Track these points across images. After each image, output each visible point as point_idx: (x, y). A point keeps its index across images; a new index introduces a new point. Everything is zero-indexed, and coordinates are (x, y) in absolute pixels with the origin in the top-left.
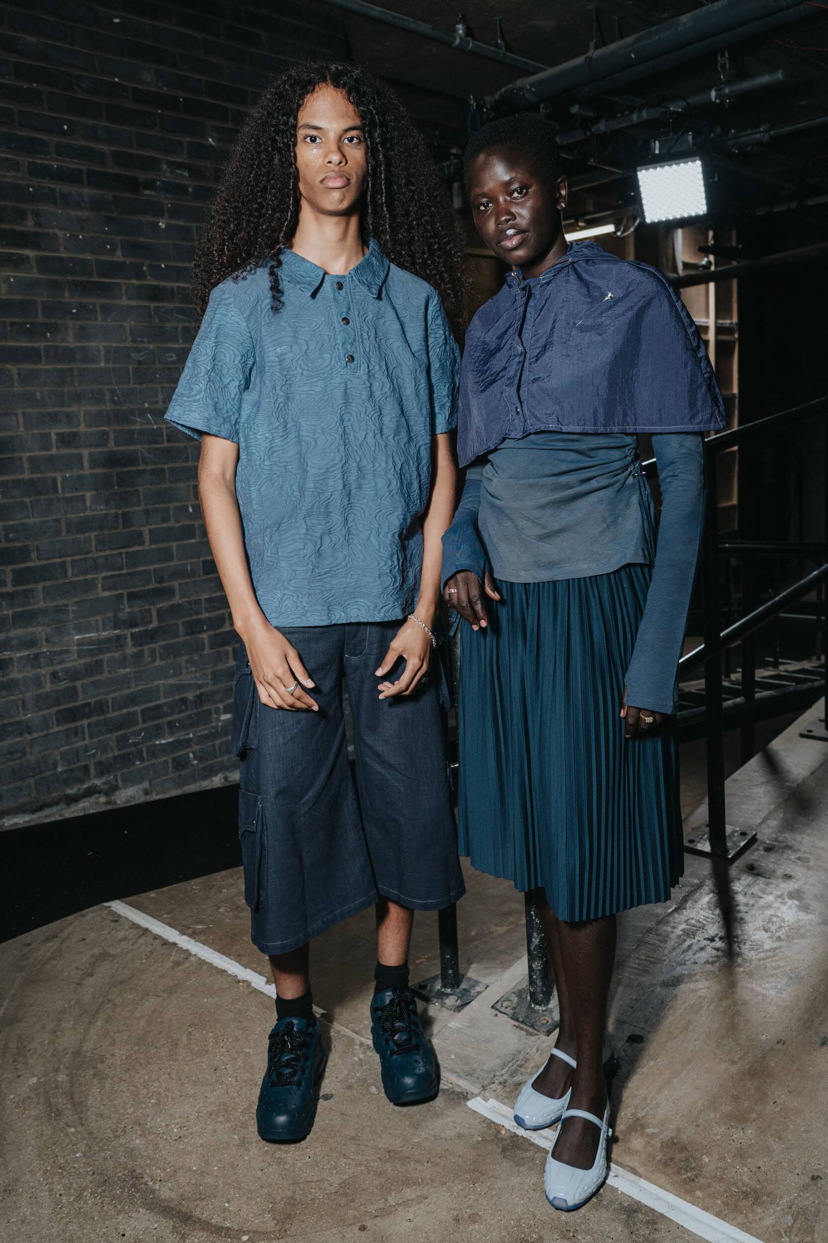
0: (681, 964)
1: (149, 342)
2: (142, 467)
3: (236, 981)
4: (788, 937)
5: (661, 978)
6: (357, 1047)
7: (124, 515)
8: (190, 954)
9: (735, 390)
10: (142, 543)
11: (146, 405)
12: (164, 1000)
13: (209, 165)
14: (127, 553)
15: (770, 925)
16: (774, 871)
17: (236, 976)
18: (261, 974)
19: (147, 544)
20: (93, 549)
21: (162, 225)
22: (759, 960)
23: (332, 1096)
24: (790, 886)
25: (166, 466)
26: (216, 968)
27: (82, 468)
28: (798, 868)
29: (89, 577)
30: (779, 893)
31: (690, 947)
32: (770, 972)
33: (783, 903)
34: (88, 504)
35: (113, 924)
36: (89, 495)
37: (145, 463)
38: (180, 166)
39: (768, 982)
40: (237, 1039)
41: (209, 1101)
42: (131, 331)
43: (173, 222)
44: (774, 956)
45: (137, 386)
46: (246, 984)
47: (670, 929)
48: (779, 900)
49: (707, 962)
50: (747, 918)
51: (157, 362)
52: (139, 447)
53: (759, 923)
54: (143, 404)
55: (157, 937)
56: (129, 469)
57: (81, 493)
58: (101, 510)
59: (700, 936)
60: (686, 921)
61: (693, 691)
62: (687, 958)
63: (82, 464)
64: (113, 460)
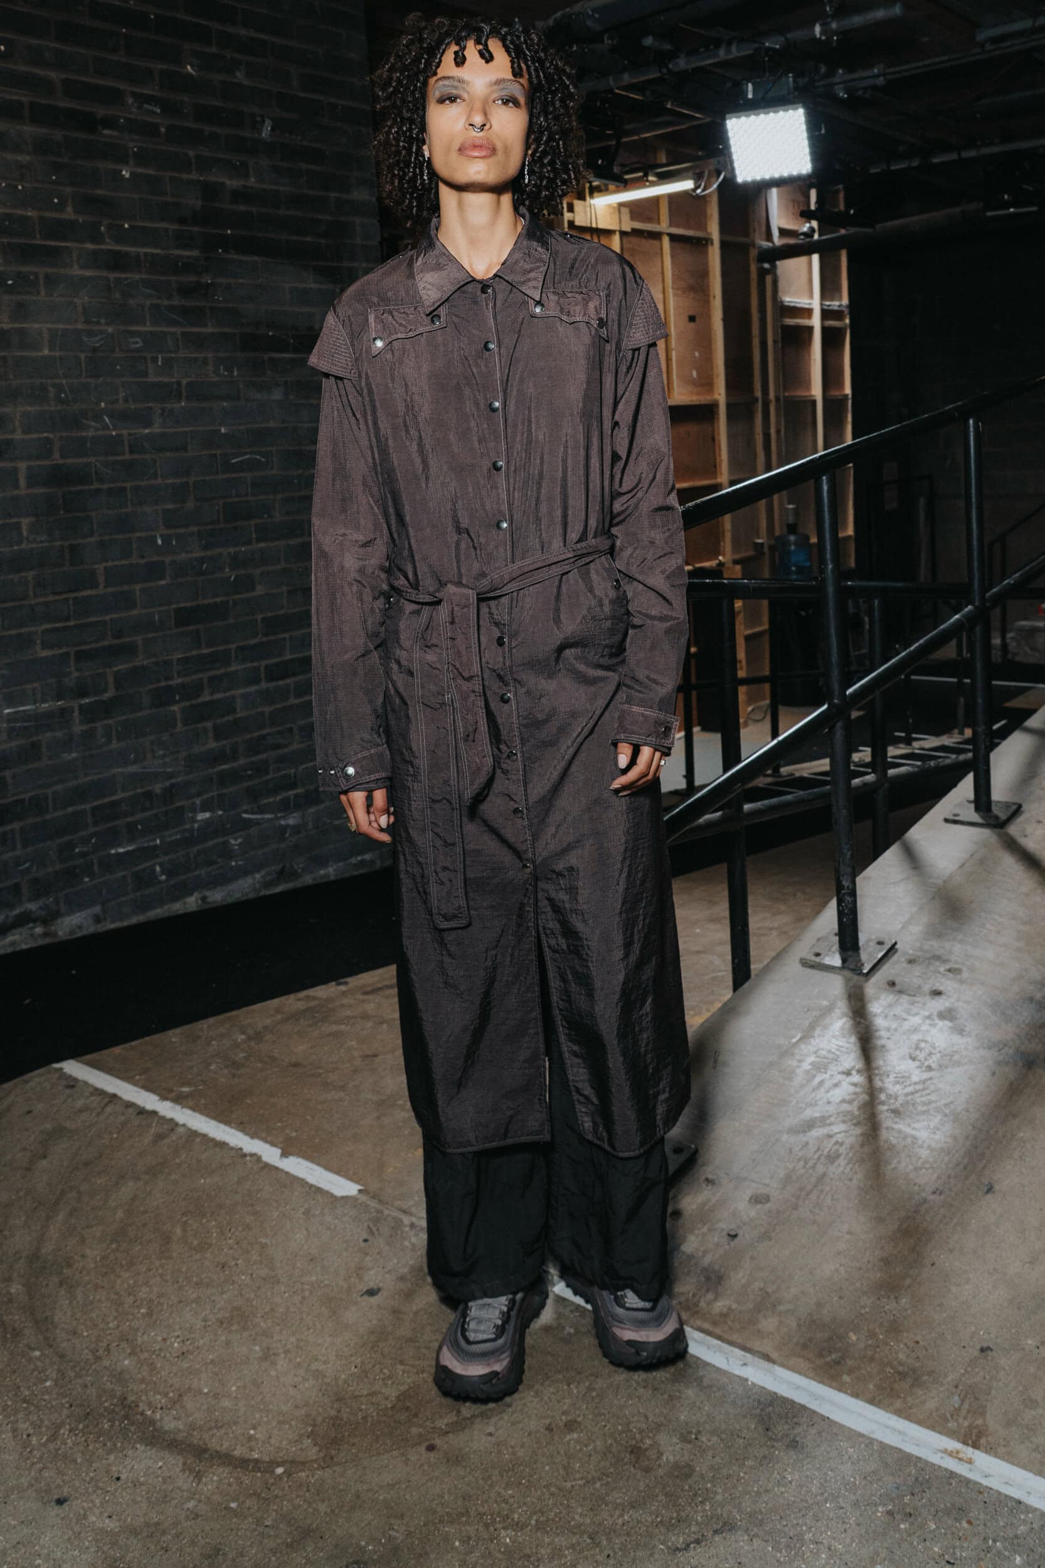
0: (811, 1105)
1: (108, 324)
2: (96, 486)
3: (240, 1154)
4: (940, 1066)
5: (789, 1122)
6: (407, 1229)
7: (72, 548)
8: (177, 1124)
9: (848, 390)
10: (95, 586)
11: (103, 405)
12: (146, 1183)
13: (186, 99)
14: (75, 598)
15: (918, 1052)
16: (920, 987)
17: (241, 1149)
18: (273, 1144)
19: (101, 586)
20: (31, 593)
21: (126, 174)
22: (906, 1095)
23: (379, 1290)
24: (940, 1004)
25: (128, 485)
26: (213, 1140)
27: (16, 486)
28: (948, 982)
29: (24, 630)
30: (927, 1014)
31: (821, 1083)
32: (920, 1108)
33: (933, 1025)
34: (25, 534)
35: (68, 1091)
36: (25, 522)
37: (101, 480)
38: (150, 99)
39: (918, 1121)
40: (248, 1227)
41: (218, 1306)
42: (84, 308)
43: (140, 170)
44: (924, 1089)
45: (89, 380)
46: (255, 1158)
47: (795, 1063)
48: (928, 1022)
49: (843, 1101)
50: (889, 1044)
51: (117, 349)
52: (92, 459)
53: (905, 1051)
54: (98, 404)
55: (129, 1105)
56: (79, 488)
57: (15, 520)
58: (42, 542)
59: (834, 1069)
60: (815, 1053)
61: (805, 775)
62: (818, 1097)
63: (17, 480)
64: (59, 477)
